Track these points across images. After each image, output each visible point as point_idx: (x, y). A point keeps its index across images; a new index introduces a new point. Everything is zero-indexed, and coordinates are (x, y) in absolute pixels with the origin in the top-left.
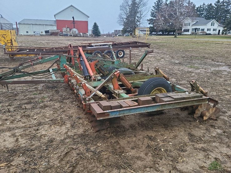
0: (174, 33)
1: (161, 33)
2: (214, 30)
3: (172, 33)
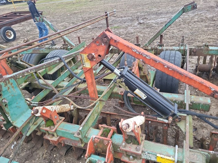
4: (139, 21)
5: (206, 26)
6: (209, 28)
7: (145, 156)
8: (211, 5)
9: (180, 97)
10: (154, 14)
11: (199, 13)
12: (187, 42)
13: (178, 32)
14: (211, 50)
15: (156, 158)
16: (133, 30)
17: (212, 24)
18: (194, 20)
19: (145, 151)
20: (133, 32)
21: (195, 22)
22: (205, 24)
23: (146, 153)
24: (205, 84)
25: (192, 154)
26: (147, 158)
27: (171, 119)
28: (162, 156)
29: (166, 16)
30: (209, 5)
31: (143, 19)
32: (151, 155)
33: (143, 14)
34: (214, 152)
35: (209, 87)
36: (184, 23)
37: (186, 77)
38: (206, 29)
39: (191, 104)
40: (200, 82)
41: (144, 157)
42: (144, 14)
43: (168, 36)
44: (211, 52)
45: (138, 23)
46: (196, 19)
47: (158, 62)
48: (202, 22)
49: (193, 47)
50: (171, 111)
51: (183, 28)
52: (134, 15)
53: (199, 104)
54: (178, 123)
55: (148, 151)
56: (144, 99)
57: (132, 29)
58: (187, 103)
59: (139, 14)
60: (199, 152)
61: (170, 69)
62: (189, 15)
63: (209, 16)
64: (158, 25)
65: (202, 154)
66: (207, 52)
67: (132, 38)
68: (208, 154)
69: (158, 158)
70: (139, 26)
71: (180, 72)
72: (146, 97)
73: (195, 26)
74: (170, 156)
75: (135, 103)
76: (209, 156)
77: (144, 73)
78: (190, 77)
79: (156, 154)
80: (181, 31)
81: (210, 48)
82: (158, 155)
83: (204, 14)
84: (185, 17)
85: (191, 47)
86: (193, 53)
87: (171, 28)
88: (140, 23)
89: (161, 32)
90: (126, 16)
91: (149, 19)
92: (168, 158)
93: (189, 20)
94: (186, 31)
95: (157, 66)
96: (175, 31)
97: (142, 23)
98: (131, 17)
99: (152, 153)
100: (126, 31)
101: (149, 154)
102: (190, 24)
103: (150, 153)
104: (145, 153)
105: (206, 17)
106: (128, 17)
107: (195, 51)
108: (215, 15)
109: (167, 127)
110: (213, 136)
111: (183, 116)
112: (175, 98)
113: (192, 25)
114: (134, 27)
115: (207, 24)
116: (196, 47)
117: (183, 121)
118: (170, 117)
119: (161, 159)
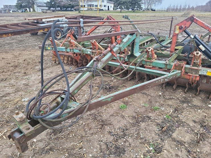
0: (71, 9)
1: (59, 9)
2: (105, 6)
3: (70, 9)
41: (200, 73)
56: (203, 51)
72: (205, 49)
79: (207, 70)
101: (203, 71)
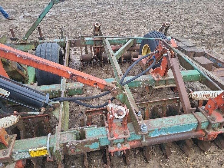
4: (25, 14)
5: (90, 21)
6: (92, 23)
7: (17, 156)
8: (92, 2)
9: (57, 86)
10: (41, 7)
11: (84, 9)
12: (74, 36)
13: (66, 26)
14: (87, 41)
15: (29, 154)
16: (18, 23)
17: (94, 19)
18: (79, 15)
19: (15, 152)
20: (18, 26)
21: (80, 17)
22: (88, 19)
23: (17, 153)
24: (62, 69)
25: (64, 136)
26: (21, 158)
27: (43, 110)
28: (34, 149)
29: (54, 10)
30: (91, 2)
31: (29, 12)
32: (22, 153)
33: (28, 6)
34: (80, 127)
35: (66, 72)
36: (72, 18)
37: (43, 64)
38: (90, 23)
39: (67, 91)
40: (57, 68)
41: (16, 158)
42: (30, 6)
43: (56, 30)
44: (87, 43)
45: (23, 16)
46: (81, 14)
47: (8, 52)
48: (86, 17)
49: (72, 39)
50: (41, 102)
51: (71, 23)
52: (18, 7)
53: (74, 89)
54: (53, 112)
55: (19, 151)
56: (8, 96)
57: (16, 22)
58: (63, 90)
59: (24, 6)
60: (69, 132)
61: (24, 59)
62: (75, 10)
63: (92, 12)
64: (46, 19)
65: (72, 133)
66: (84, 43)
67: (17, 33)
68: (77, 131)
69: (31, 153)
70: (25, 19)
71: (35, 60)
72: (10, 93)
73: (81, 21)
74: (42, 147)
75: (10, 104)
76: (78, 132)
77: (12, 69)
78: (47, 64)
79: (27, 150)
80: (69, 25)
81: (86, 39)
82: (30, 150)
83: (87, 10)
84: (72, 12)
85: (70, 39)
86: (73, 44)
87: (60, 23)
88: (26, 16)
89: (36, 24)
90: (7, 7)
91: (36, 12)
92: (40, 149)
93: (76, 15)
94: (73, 25)
95: (9, 56)
96: (63, 25)
97: (29, 16)
98: (14, 9)
99: (24, 151)
100: (9, 25)
101: (20, 153)
102: (77, 19)
103: (21, 151)
104: (15, 153)
105: (89, 13)
106: (10, 9)
107: (73, 42)
108: (96, 11)
109: (48, 119)
110: (88, 114)
111: (56, 104)
112: (52, 88)
113: (78, 20)
114: (19, 21)
115: (90, 19)
116: (74, 38)
117: (57, 108)
118: (42, 108)
119: (34, 153)
